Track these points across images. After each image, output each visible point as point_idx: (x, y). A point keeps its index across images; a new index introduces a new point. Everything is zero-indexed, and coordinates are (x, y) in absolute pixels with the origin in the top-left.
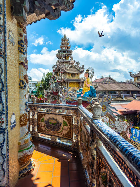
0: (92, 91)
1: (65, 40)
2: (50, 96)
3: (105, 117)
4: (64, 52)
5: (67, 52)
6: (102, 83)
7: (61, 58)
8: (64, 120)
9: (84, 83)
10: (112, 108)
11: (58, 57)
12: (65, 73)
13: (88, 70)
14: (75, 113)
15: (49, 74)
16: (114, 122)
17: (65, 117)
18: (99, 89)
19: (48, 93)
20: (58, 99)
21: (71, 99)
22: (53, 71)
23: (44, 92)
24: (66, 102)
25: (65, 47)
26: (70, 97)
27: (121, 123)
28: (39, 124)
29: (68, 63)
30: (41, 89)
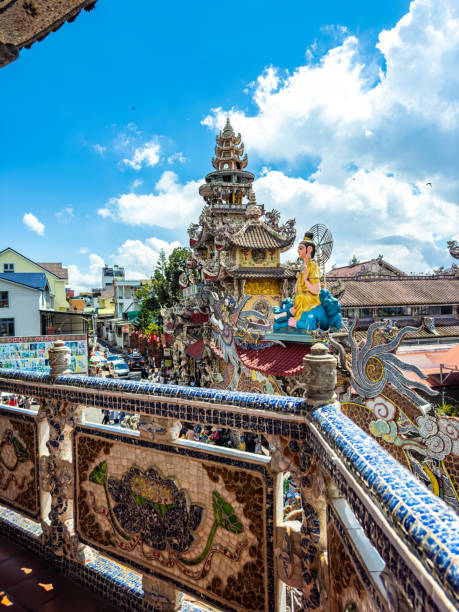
0: (325, 308)
1: (227, 141)
2: (181, 326)
3: (379, 400)
4: (227, 178)
5: (235, 179)
6: (356, 279)
7: (215, 201)
8: (215, 493)
9: (299, 280)
10: (406, 367)
11: (205, 198)
12: (232, 248)
13: (310, 236)
14: (286, 453)
15: (177, 256)
16: (412, 419)
17: (225, 473)
18: (348, 299)
19: (173, 316)
20: (209, 336)
21: (254, 336)
22: (192, 243)
23: (163, 314)
24: (237, 346)
25: (229, 163)
26: (249, 331)
27: (443, 423)
28: (84, 493)
29: (241, 214)
30: (152, 305)
